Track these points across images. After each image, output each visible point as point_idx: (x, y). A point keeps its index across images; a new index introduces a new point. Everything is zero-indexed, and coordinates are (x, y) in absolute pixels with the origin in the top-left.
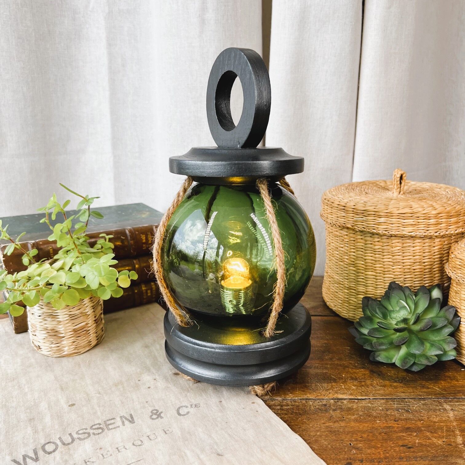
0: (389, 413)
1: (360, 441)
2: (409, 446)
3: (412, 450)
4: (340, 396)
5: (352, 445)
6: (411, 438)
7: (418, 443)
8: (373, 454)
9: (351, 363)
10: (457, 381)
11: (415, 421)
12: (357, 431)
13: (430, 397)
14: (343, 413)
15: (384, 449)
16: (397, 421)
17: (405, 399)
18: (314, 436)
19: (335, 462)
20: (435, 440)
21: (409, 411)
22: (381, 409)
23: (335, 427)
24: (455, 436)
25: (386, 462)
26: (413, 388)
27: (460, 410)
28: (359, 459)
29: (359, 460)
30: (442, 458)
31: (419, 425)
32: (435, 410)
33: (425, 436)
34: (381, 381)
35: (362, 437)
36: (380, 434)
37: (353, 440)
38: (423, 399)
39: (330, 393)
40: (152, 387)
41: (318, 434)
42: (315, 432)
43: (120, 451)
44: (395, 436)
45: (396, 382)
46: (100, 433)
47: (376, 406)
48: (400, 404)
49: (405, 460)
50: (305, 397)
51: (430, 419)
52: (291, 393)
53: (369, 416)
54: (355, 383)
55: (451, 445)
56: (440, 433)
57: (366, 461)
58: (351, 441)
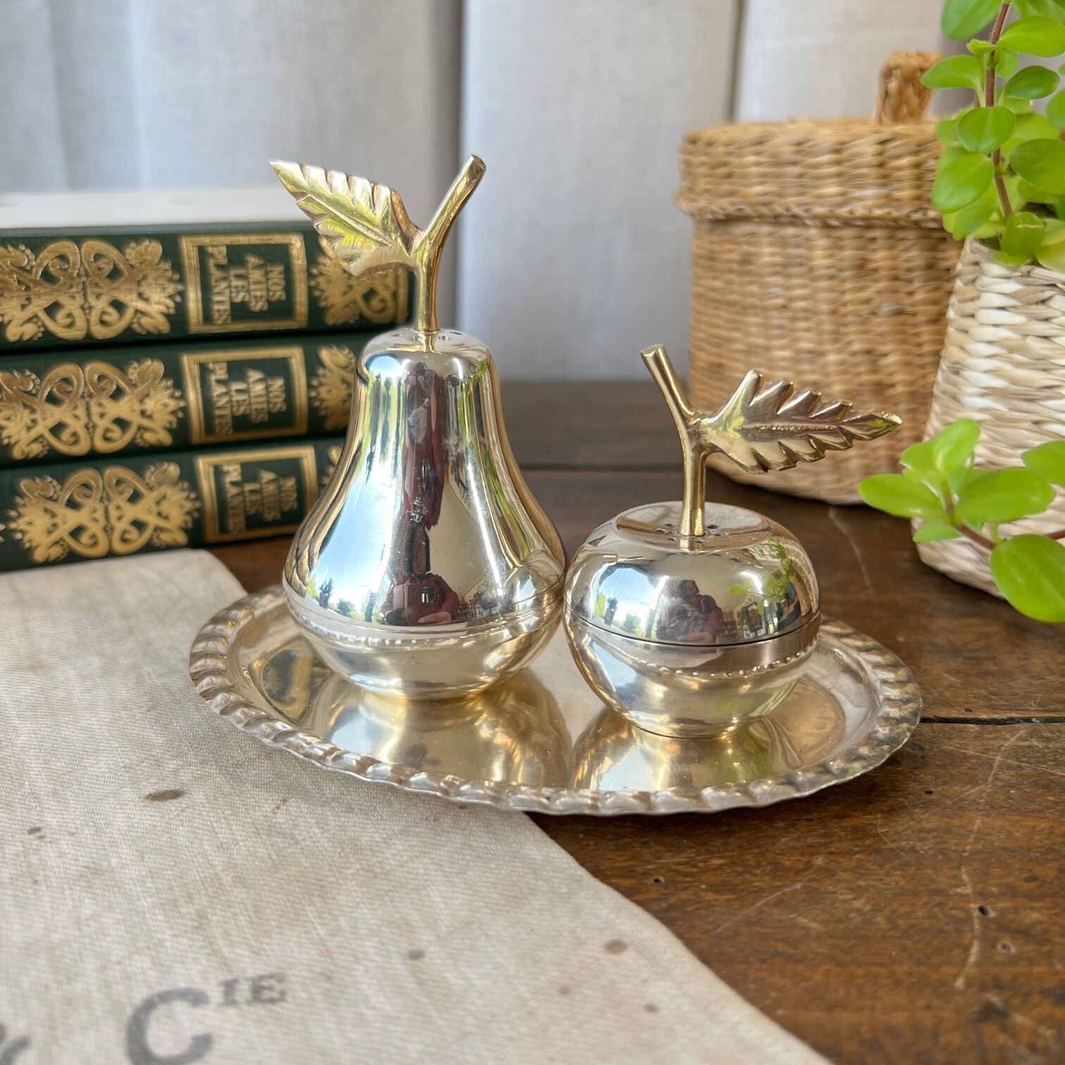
5: (992, 914)
12: (1002, 849)
14: (922, 774)
23: (898, 832)
28: (1047, 986)
29: (1043, 992)
35: (1034, 879)
37: (995, 890)
42: (802, 854)
58: (983, 895)
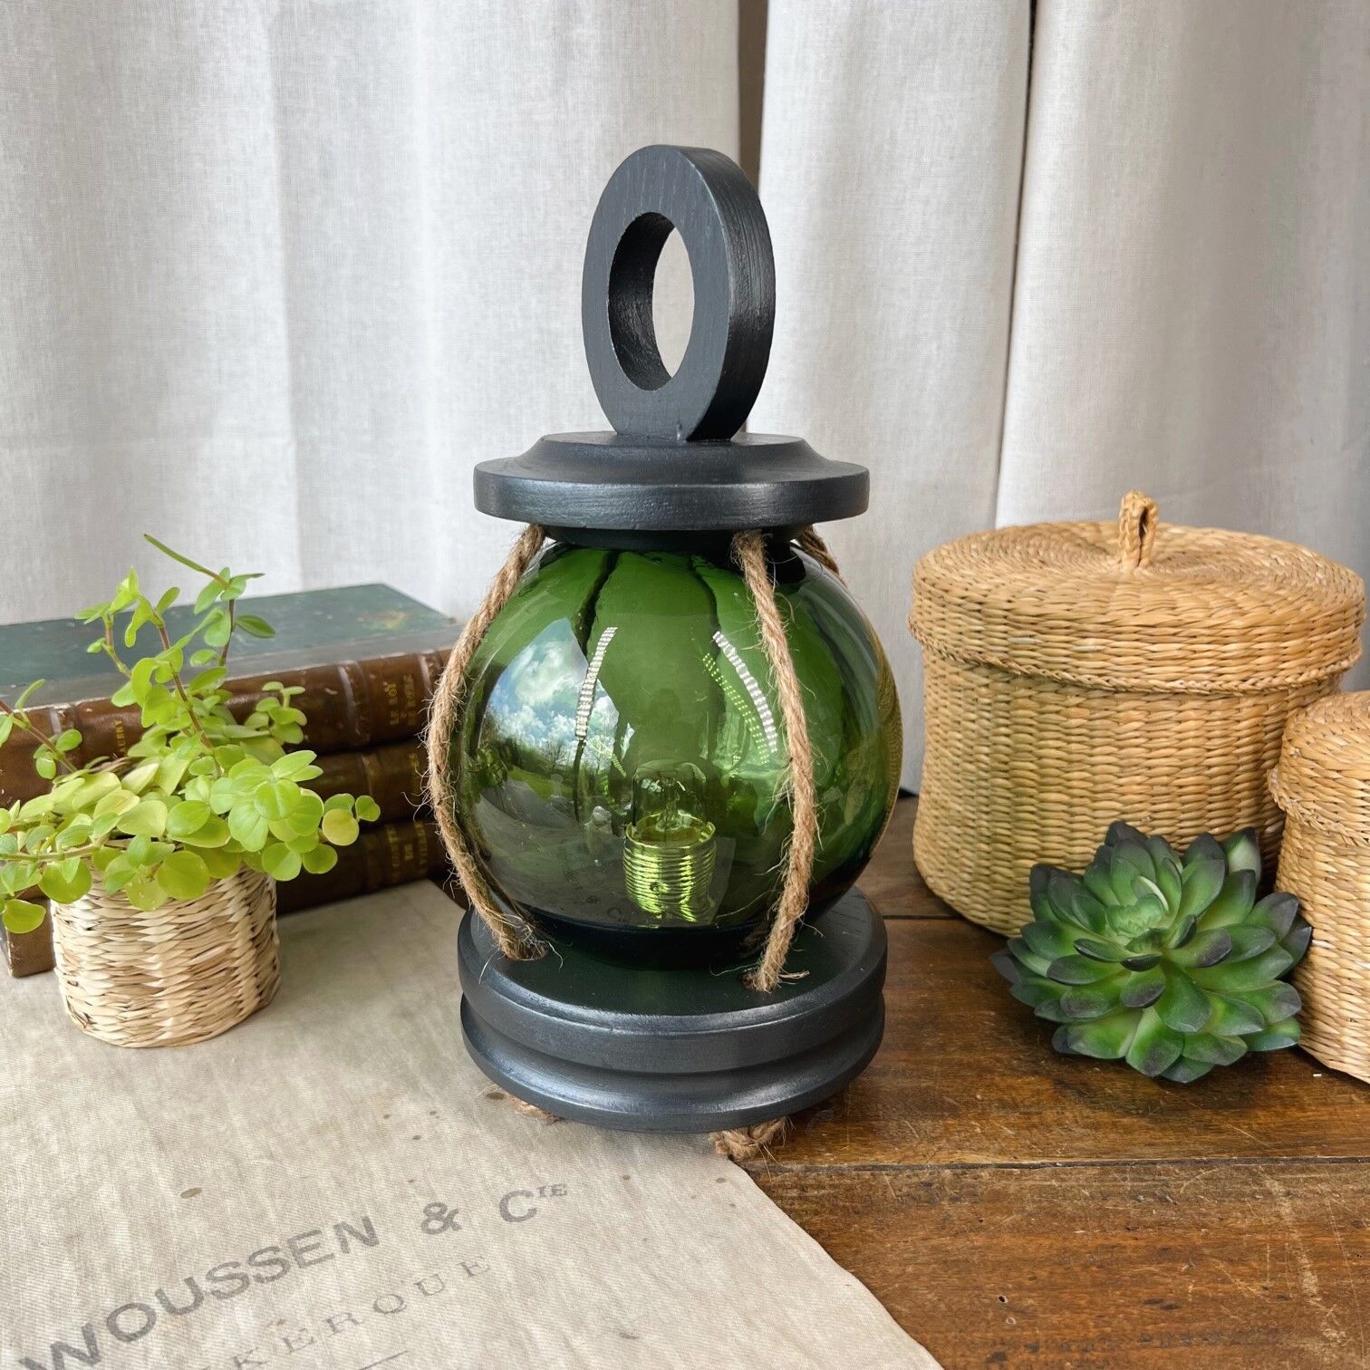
0: (1109, 1205)
1: (1030, 1290)
2: (1168, 1303)
3: (1176, 1313)
4: (972, 1158)
5: (1006, 1301)
6: (1174, 1278)
7: (1194, 1293)
8: (1067, 1327)
9: (998, 1060)
10: (1302, 1109)
11: (1185, 1228)
12: (1019, 1259)
13: (1226, 1156)
14: (978, 1208)
15: (1098, 1313)
16: (1134, 1229)
17: (1154, 1163)
18: (898, 1276)
19: (959, 1353)
20: (1241, 1285)
21: (1167, 1201)
22: (1087, 1194)
23: (958, 1250)
24: (1297, 1272)
25: (1104, 1350)
26: (1175, 1130)
27: (1309, 1195)
28: (1029, 1342)
29: (1026, 1346)
30: (1263, 1337)
31: (1195, 1239)
32: (1240, 1196)
33: (1211, 1273)
34: (1087, 1112)
35: (1035, 1278)
36: (1085, 1267)
37: (1010, 1286)
38: (1205, 1162)
39: (940, 1149)
40: (425, 1137)
41: (910, 1269)
42: (900, 1265)
43: (339, 1327)
44: (1127, 1273)
45: (1128, 1113)
46: (279, 1276)
47: (1072, 1187)
48: (1142, 1180)
49: (1157, 1343)
50: (870, 1161)
51: (1225, 1222)
52: (829, 1150)
53: (1054, 1216)
54: (1014, 1117)
55: (1286, 1299)
56: (1254, 1264)
57: (1047, 1348)
58: (1004, 1289)
